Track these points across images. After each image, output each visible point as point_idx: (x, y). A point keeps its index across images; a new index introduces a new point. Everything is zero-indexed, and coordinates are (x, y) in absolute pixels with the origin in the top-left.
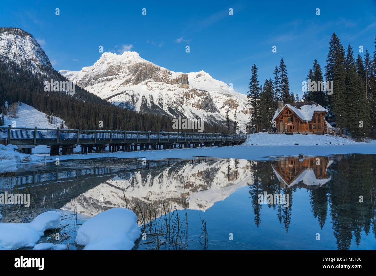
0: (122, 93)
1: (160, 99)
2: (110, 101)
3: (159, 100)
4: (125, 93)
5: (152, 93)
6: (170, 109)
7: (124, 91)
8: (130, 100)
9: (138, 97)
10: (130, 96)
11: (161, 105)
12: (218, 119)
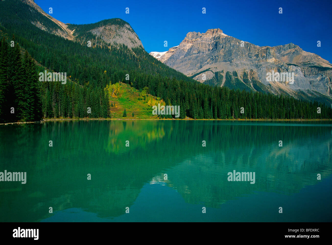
0: (207, 70)
1: (245, 75)
2: (195, 79)
3: (244, 77)
4: (209, 70)
5: (236, 69)
6: (255, 86)
7: (208, 68)
8: (214, 77)
9: (221, 74)
10: (214, 73)
11: (246, 81)
12: (310, 95)
